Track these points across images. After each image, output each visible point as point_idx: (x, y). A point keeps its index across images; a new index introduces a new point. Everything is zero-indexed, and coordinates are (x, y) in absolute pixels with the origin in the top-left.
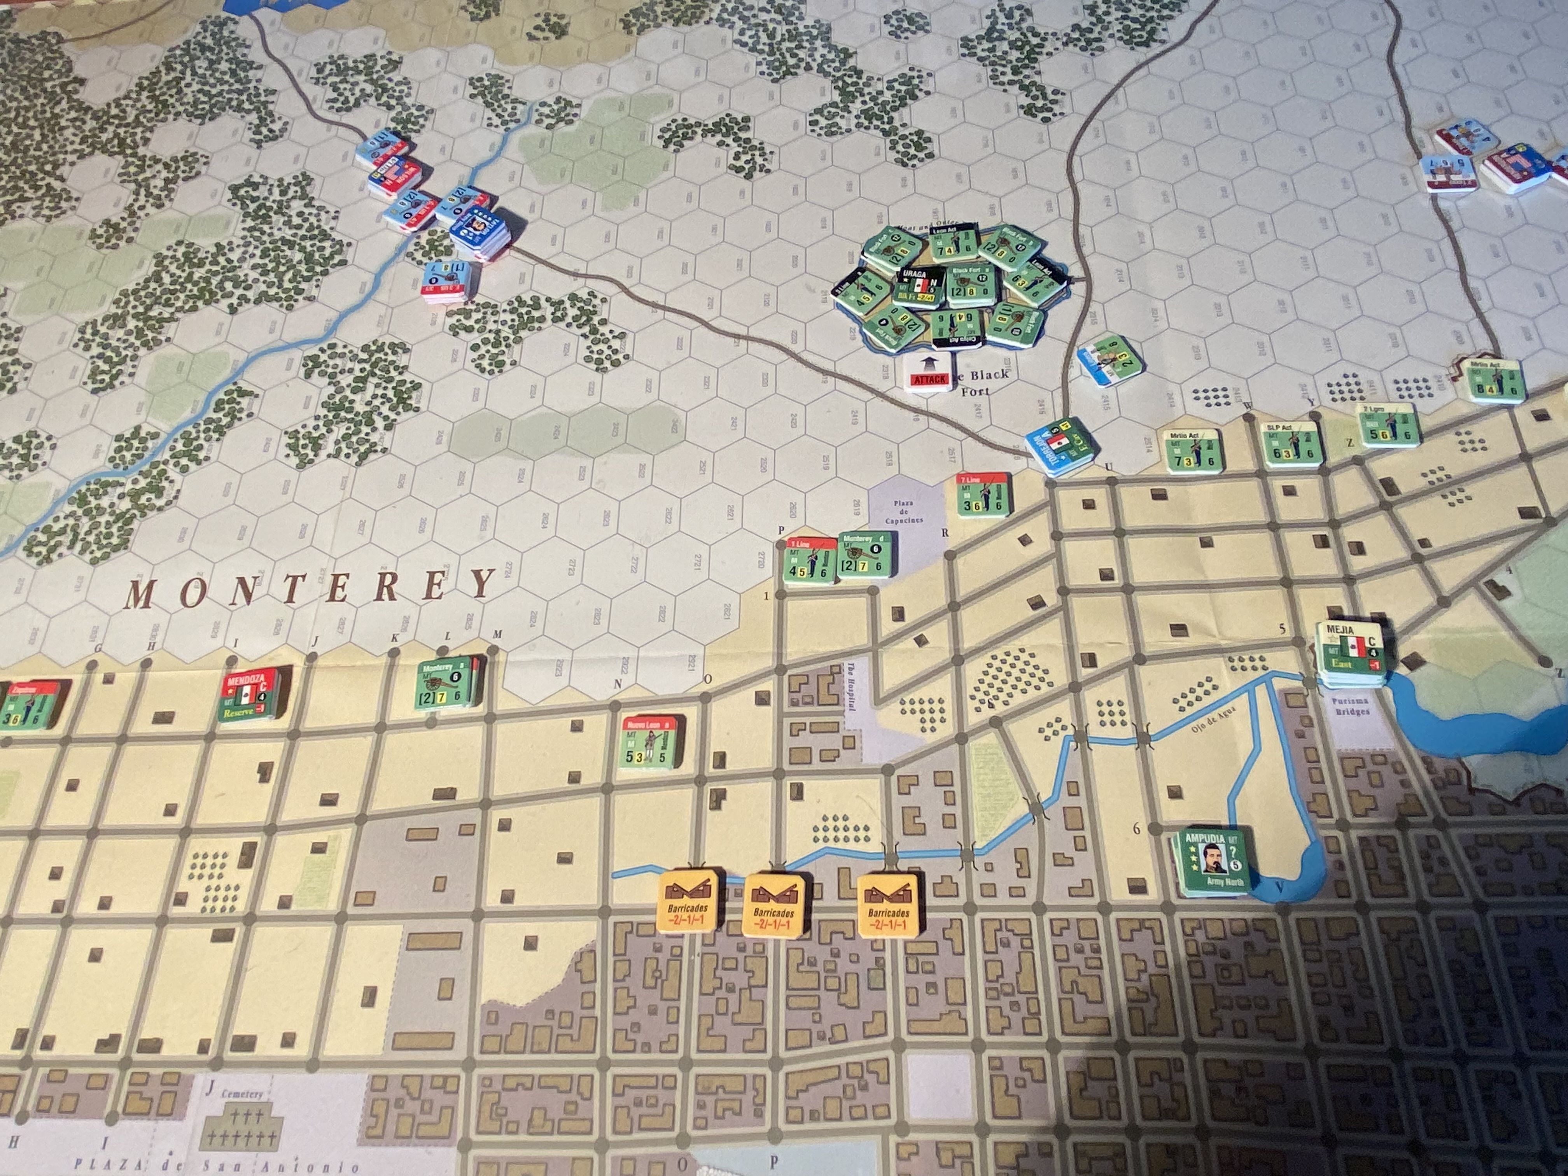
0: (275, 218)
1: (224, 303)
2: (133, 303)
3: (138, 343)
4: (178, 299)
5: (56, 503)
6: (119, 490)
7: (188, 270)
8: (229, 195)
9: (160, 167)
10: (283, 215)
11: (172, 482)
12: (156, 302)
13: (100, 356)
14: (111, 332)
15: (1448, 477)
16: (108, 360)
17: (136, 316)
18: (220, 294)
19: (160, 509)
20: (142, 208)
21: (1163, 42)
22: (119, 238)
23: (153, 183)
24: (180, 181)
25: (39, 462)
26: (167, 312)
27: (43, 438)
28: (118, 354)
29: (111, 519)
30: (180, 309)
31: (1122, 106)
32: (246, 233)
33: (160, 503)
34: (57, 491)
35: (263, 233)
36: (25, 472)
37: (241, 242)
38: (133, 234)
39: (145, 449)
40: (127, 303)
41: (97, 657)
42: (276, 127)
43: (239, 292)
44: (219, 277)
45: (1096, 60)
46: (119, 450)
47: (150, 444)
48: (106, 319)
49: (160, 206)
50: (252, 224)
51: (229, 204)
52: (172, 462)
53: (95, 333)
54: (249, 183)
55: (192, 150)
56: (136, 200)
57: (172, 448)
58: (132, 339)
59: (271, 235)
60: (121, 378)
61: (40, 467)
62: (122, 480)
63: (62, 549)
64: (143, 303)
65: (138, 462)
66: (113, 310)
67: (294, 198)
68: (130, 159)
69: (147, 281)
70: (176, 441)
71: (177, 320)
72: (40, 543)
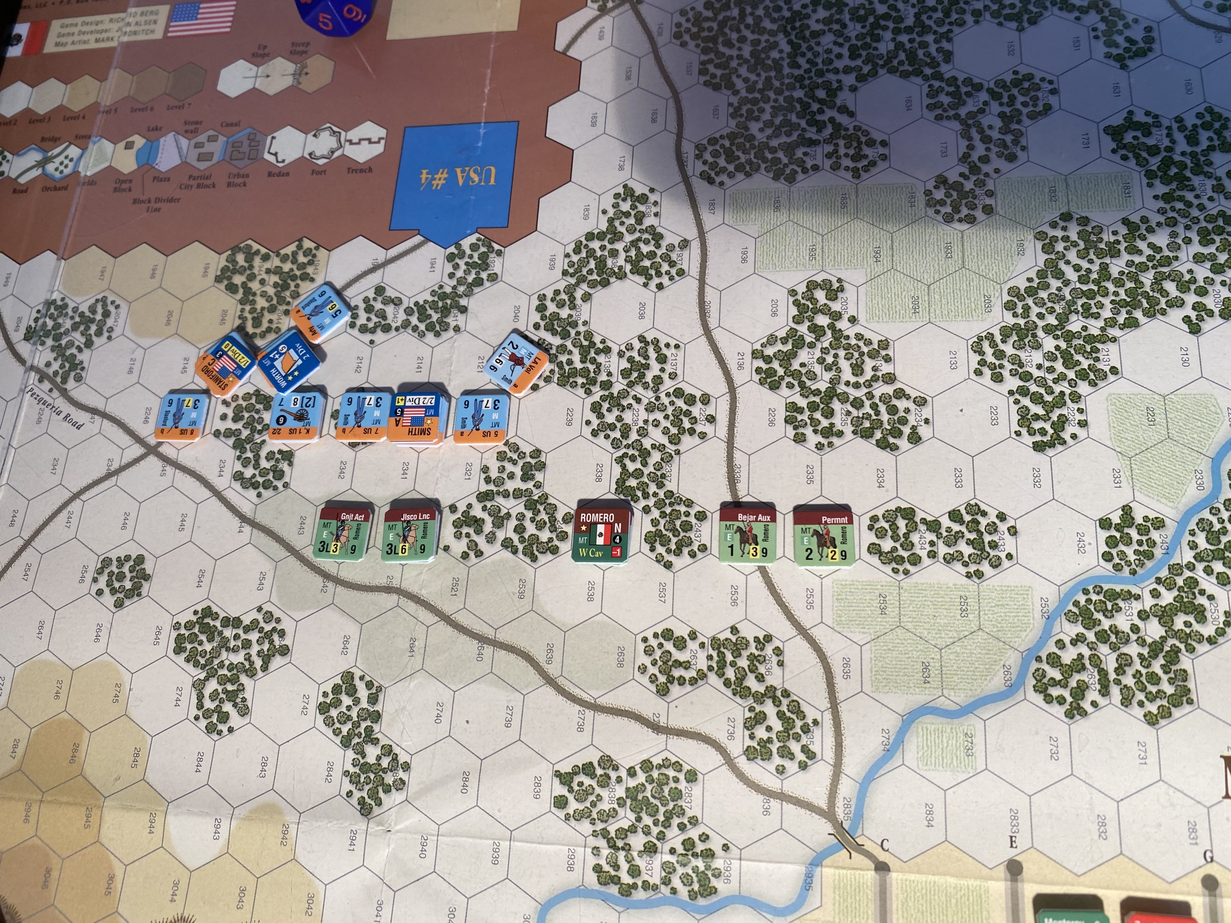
0: (1196, 181)
1: (1176, 315)
2: (1035, 310)
3: (1071, 374)
4: (1101, 306)
5: (1050, 619)
6: (1137, 606)
7: (1098, 262)
8: (1109, 144)
9: (984, 96)
10: (1209, 176)
11: (1211, 598)
12: (1070, 309)
13: (1023, 391)
14: (1023, 355)
16: (1037, 399)
17: (1049, 330)
18: (1163, 300)
19: (1211, 641)
20: (985, 159)
22: (973, 207)
23: (985, 121)
24: (1026, 121)
25: (1003, 555)
26: (1095, 327)
27: (992, 517)
28: (1050, 392)
29: (1145, 651)
30: (1111, 323)
32: (1161, 204)
33: (1208, 630)
34: (1044, 601)
35: (1189, 204)
36: (985, 567)
37: (1162, 219)
38: (988, 201)
39: (1152, 543)
40: (1027, 309)
41: (1212, 870)
42: (1137, 33)
43: (1191, 298)
44: (1151, 274)
46: (1111, 542)
47: (1155, 535)
48: (1006, 333)
49: (1011, 158)
50: (1165, 189)
51: (1117, 158)
52: (1200, 567)
53: (999, 354)
54: (1130, 123)
55: (1023, 70)
56: (971, 147)
57: (1193, 546)
58: (1059, 366)
59: (1201, 208)
60: (1070, 429)
61: (1006, 563)
62: (1135, 590)
63: (1093, 695)
64: (1052, 311)
65: (1149, 564)
66: (1010, 320)
67: (1211, 148)
68: (936, 84)
69: (1041, 274)
70: (1192, 533)
71: (1114, 340)
72: (1054, 683)
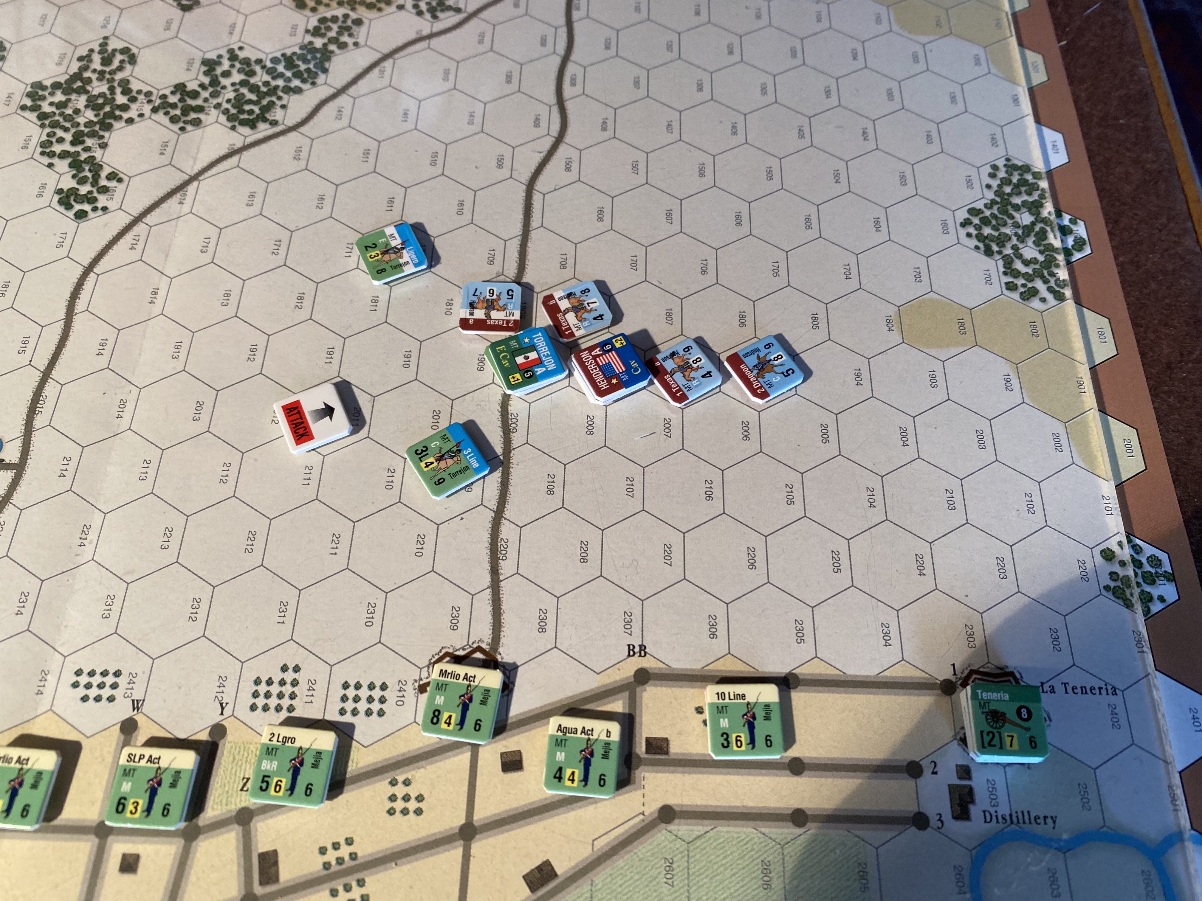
15: (353, 856)
21: (274, 123)
31: (186, 208)
45: (184, 136)
